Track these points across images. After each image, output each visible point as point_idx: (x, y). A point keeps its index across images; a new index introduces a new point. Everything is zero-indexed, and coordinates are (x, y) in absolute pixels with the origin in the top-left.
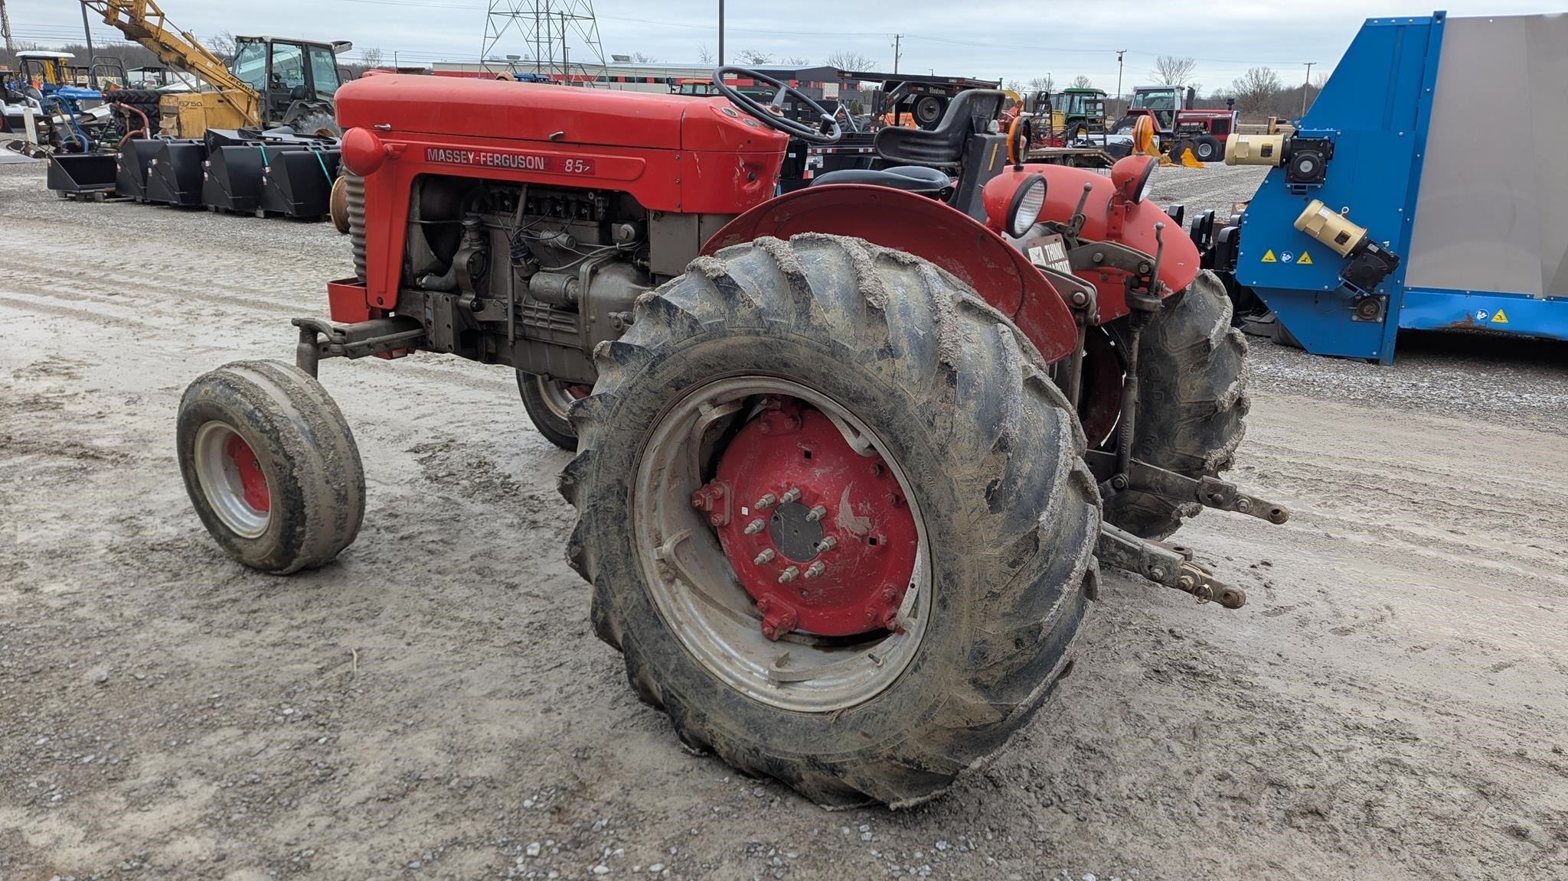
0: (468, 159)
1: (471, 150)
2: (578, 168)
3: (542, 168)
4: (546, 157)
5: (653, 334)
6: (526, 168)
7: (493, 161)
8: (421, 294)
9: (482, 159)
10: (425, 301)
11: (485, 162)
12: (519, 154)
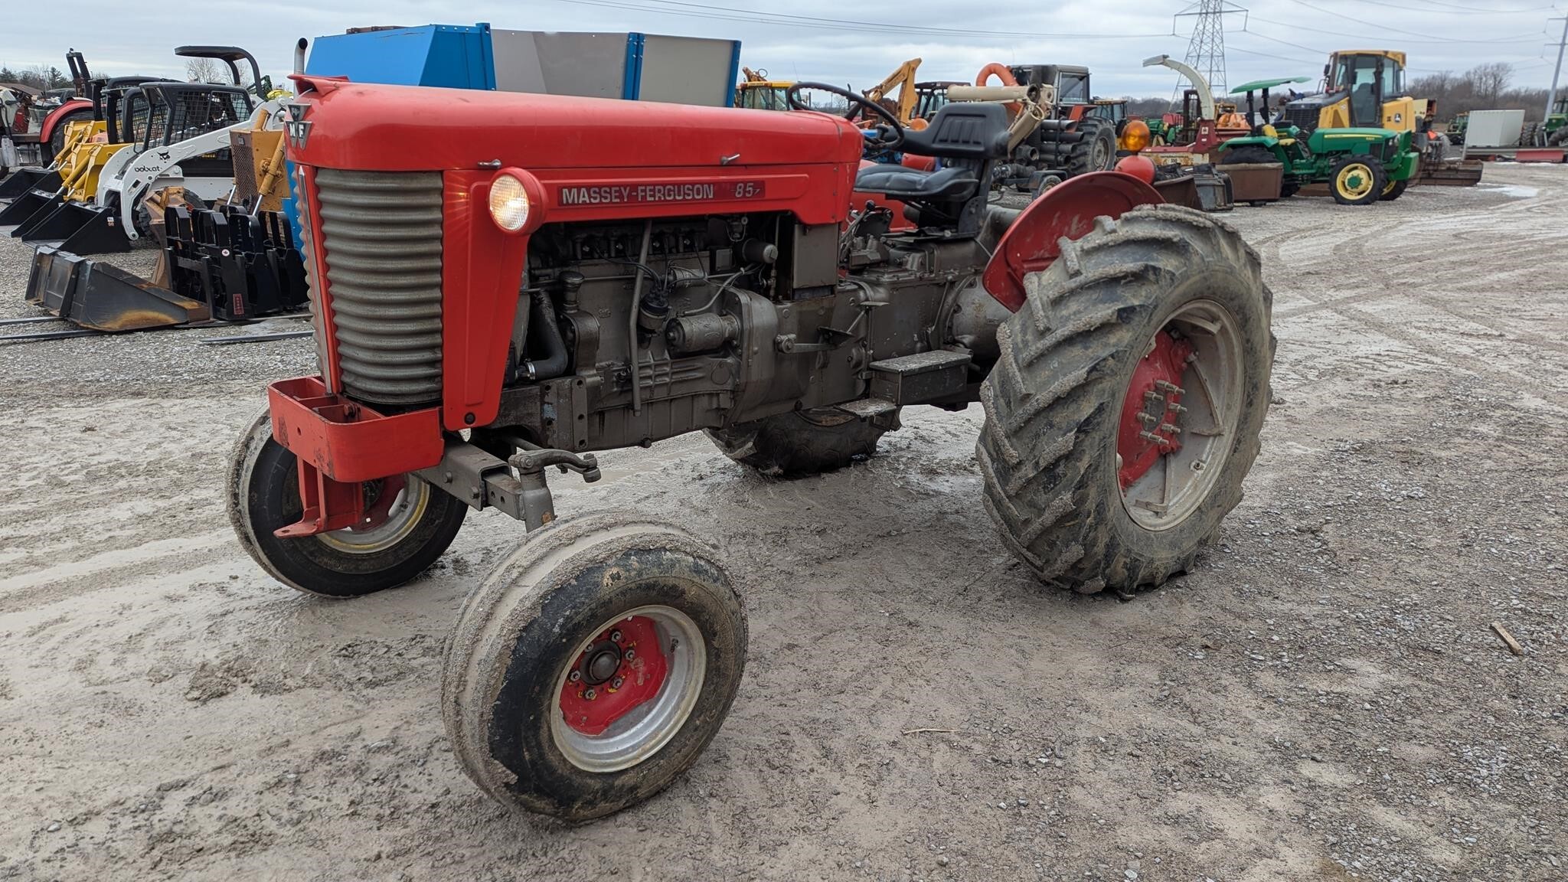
0: (621, 197)
1: (625, 185)
2: (749, 192)
3: (711, 196)
4: (715, 183)
5: (1144, 293)
6: (694, 199)
7: (654, 196)
8: (536, 389)
9: (641, 194)
10: (543, 395)
11: (644, 197)
12: (684, 183)
